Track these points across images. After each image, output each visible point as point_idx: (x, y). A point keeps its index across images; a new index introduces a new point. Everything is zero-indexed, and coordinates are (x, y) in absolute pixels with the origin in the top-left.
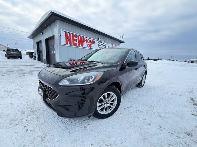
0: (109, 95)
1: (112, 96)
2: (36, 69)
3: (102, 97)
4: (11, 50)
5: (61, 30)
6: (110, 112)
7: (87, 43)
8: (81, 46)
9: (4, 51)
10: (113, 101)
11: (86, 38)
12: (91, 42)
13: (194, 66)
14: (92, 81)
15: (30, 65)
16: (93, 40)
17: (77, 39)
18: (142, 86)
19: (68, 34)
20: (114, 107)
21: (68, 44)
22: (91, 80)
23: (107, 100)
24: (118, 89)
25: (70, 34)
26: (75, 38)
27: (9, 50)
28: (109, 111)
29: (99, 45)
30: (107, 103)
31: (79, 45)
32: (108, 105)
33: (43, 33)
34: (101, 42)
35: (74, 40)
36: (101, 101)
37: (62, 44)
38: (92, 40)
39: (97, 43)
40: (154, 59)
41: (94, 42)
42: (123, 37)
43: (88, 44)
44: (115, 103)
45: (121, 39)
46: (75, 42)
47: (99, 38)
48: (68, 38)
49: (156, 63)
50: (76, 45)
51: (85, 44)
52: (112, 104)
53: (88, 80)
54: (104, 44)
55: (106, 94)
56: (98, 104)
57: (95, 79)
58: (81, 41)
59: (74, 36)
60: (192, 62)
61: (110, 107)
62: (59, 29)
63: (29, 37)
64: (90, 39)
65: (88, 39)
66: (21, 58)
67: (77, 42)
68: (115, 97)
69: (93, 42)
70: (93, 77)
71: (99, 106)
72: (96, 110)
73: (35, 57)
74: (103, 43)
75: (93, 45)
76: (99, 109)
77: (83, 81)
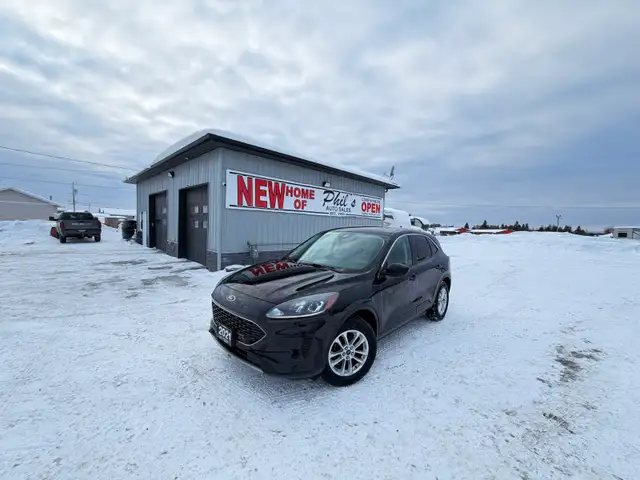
0: (351, 336)
1: (358, 339)
2: (153, 273)
3: (337, 340)
4: (72, 217)
5: (228, 171)
6: (355, 372)
7: (294, 198)
8: (277, 206)
9: (52, 219)
10: (361, 348)
11: (290, 186)
12: (305, 194)
13: (630, 248)
14: (321, 310)
15: (134, 263)
16: (309, 189)
17: (266, 189)
18: (441, 317)
19: (245, 179)
20: (362, 362)
21: (245, 203)
22: (319, 308)
23: (349, 346)
24: (369, 325)
25: (250, 180)
26: (262, 188)
27: (66, 216)
28: (353, 371)
29: (325, 200)
30: (348, 353)
31: (273, 205)
32: (351, 357)
33: (173, 174)
34: (332, 192)
35: (260, 193)
36: (337, 348)
37: (227, 206)
38: (305, 188)
39: (319, 194)
40: (503, 227)
41: (311, 194)
42: (392, 174)
43: (297, 201)
44: (365, 353)
45: (386, 180)
46: (262, 198)
47: (324, 184)
48: (243, 191)
49: (506, 242)
50: (262, 204)
51: (289, 202)
52: (359, 356)
53: (314, 308)
54: (340, 197)
55: (345, 334)
56: (331, 355)
57: (324, 305)
58: (278, 195)
59: (260, 182)
60: (622, 235)
61: (354, 362)
62: (224, 169)
63: (130, 181)
64: (300, 188)
65: (294, 187)
66: (98, 239)
67: (266, 199)
68: (364, 340)
69: (309, 195)
70: (322, 303)
71: (333, 359)
72: (328, 366)
73: (140, 235)
74: (336, 194)
75: (309, 200)
76: (332, 365)
77: (305, 310)
